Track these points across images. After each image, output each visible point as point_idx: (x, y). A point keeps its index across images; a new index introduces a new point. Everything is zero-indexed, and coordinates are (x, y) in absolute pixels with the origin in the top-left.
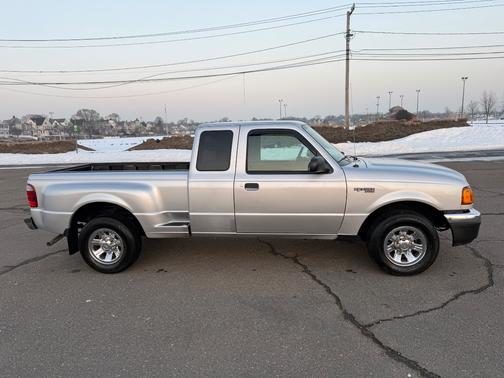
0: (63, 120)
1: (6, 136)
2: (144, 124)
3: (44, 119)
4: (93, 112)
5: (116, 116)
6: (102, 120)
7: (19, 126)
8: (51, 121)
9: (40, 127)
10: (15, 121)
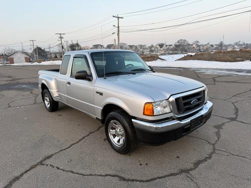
0: (171, 45)
1: (148, 53)
2: (212, 46)
3: (163, 45)
4: (185, 40)
5: (198, 42)
6: (189, 45)
7: (153, 49)
8: (166, 46)
9: (162, 49)
10: (152, 46)
